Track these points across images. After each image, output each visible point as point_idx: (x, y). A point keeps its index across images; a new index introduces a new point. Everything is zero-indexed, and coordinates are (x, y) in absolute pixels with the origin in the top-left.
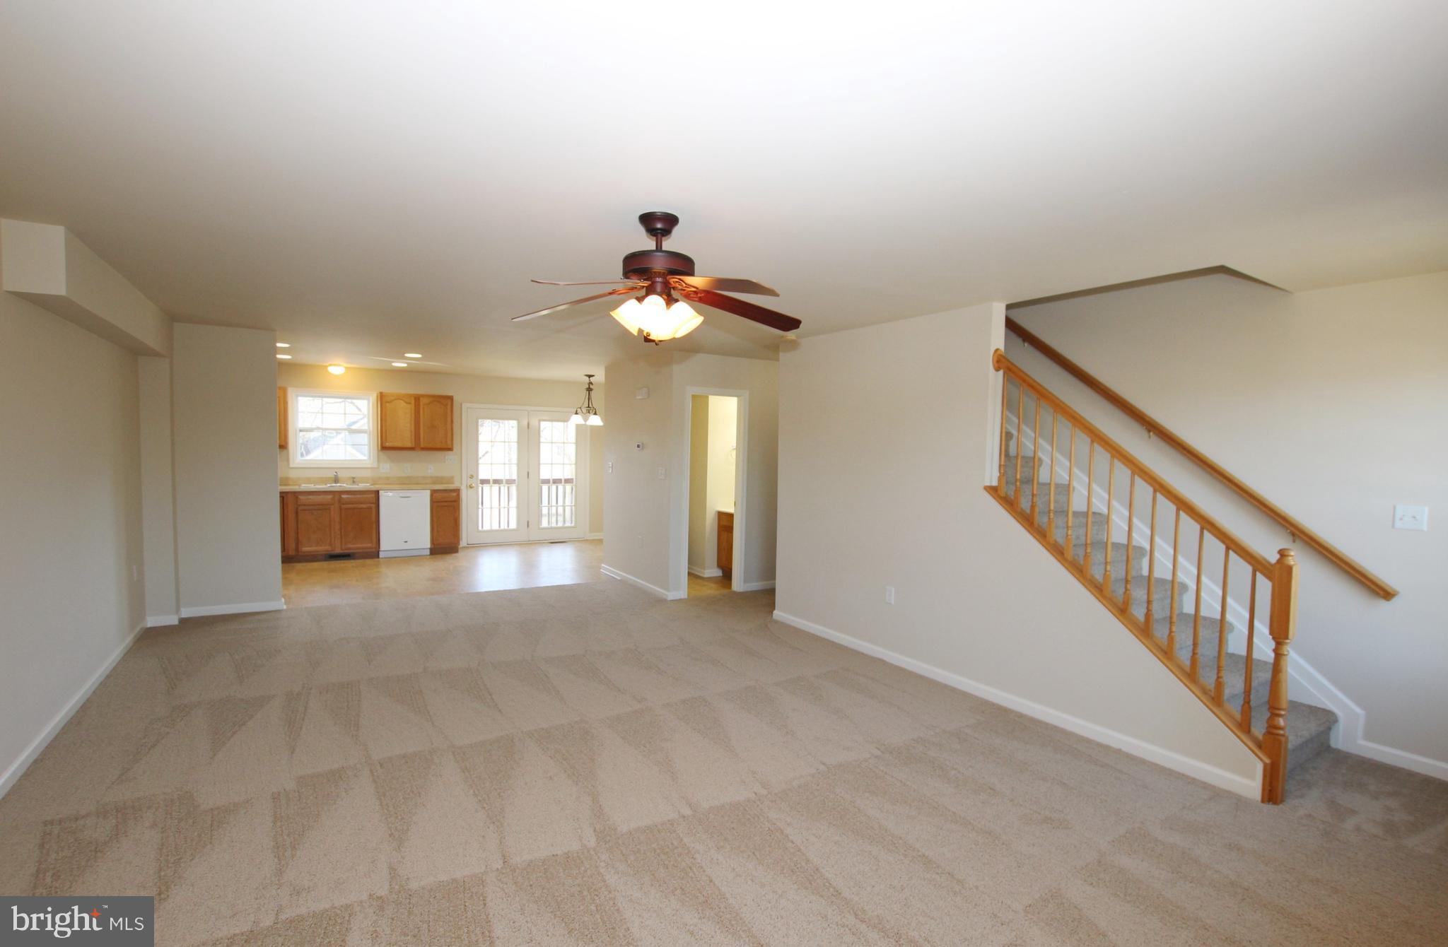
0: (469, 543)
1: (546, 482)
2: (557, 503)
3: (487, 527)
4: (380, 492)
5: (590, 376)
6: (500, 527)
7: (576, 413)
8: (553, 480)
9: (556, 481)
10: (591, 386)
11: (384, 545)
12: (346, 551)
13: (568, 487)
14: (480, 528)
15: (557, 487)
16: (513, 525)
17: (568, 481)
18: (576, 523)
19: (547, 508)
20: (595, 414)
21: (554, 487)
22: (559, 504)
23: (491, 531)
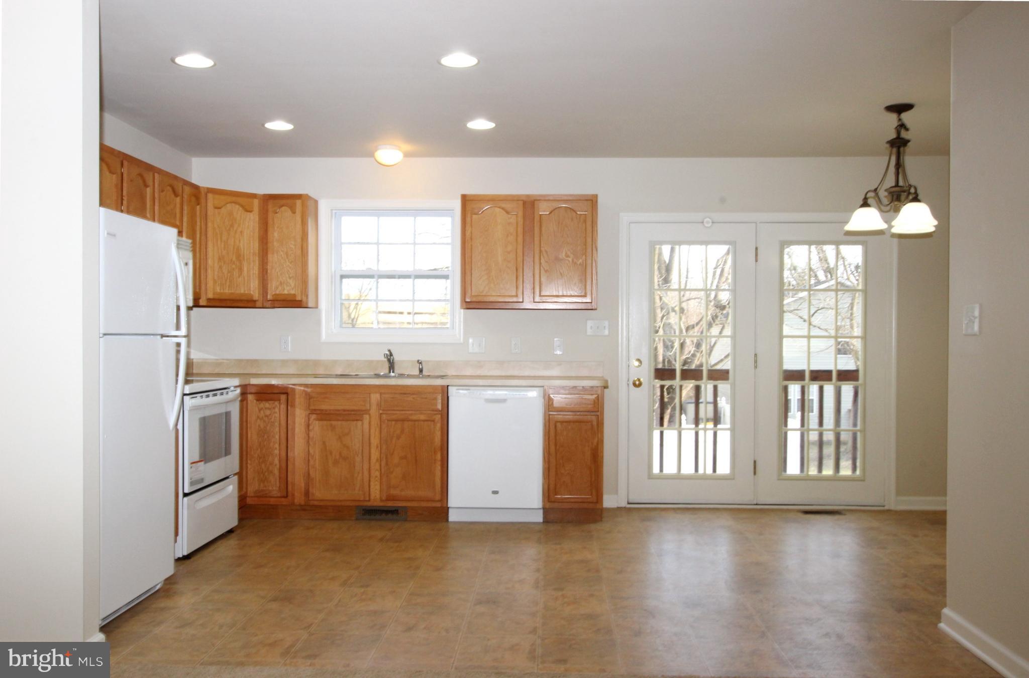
0: (631, 501)
1: (796, 376)
2: (821, 423)
3: (670, 468)
4: (452, 391)
5: (899, 109)
6: (697, 469)
7: (865, 204)
8: (812, 372)
9: (820, 376)
10: (904, 134)
11: (455, 499)
12: (390, 504)
13: (847, 390)
14: (656, 470)
15: (821, 389)
16: (724, 468)
17: (846, 376)
18: (864, 470)
19: (798, 434)
20: (916, 199)
21: (814, 389)
22: (825, 426)
23: (679, 477)
